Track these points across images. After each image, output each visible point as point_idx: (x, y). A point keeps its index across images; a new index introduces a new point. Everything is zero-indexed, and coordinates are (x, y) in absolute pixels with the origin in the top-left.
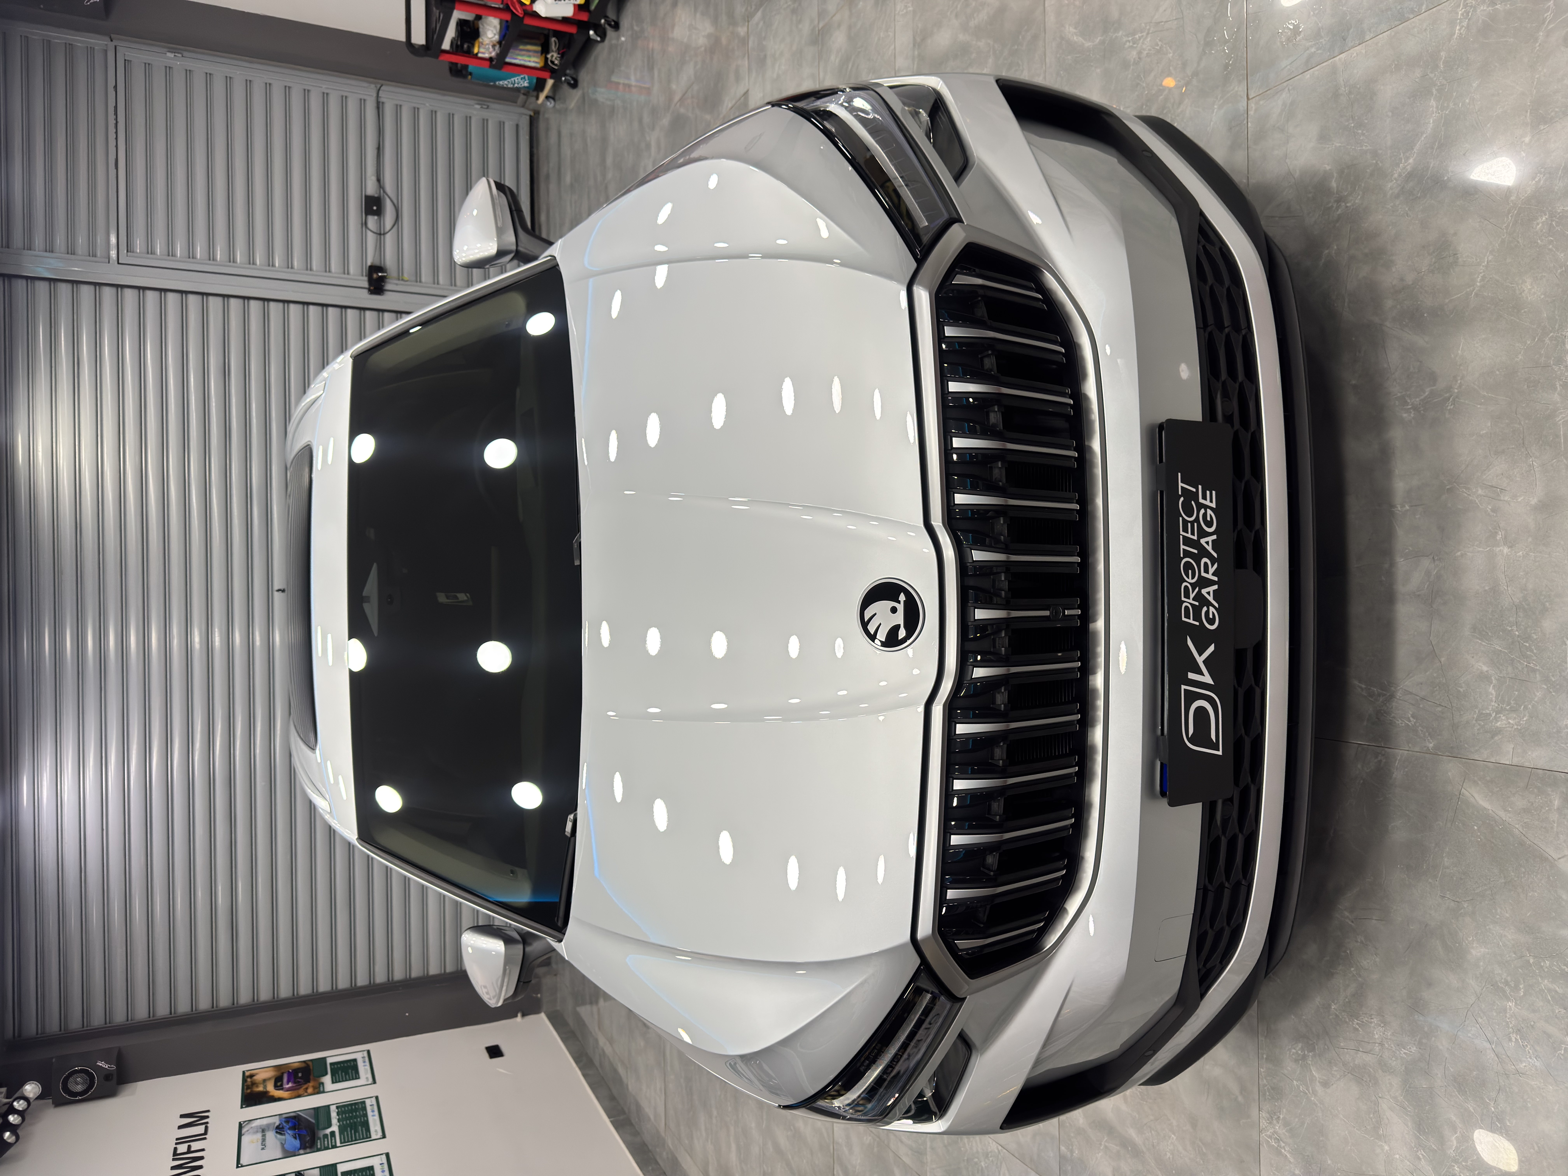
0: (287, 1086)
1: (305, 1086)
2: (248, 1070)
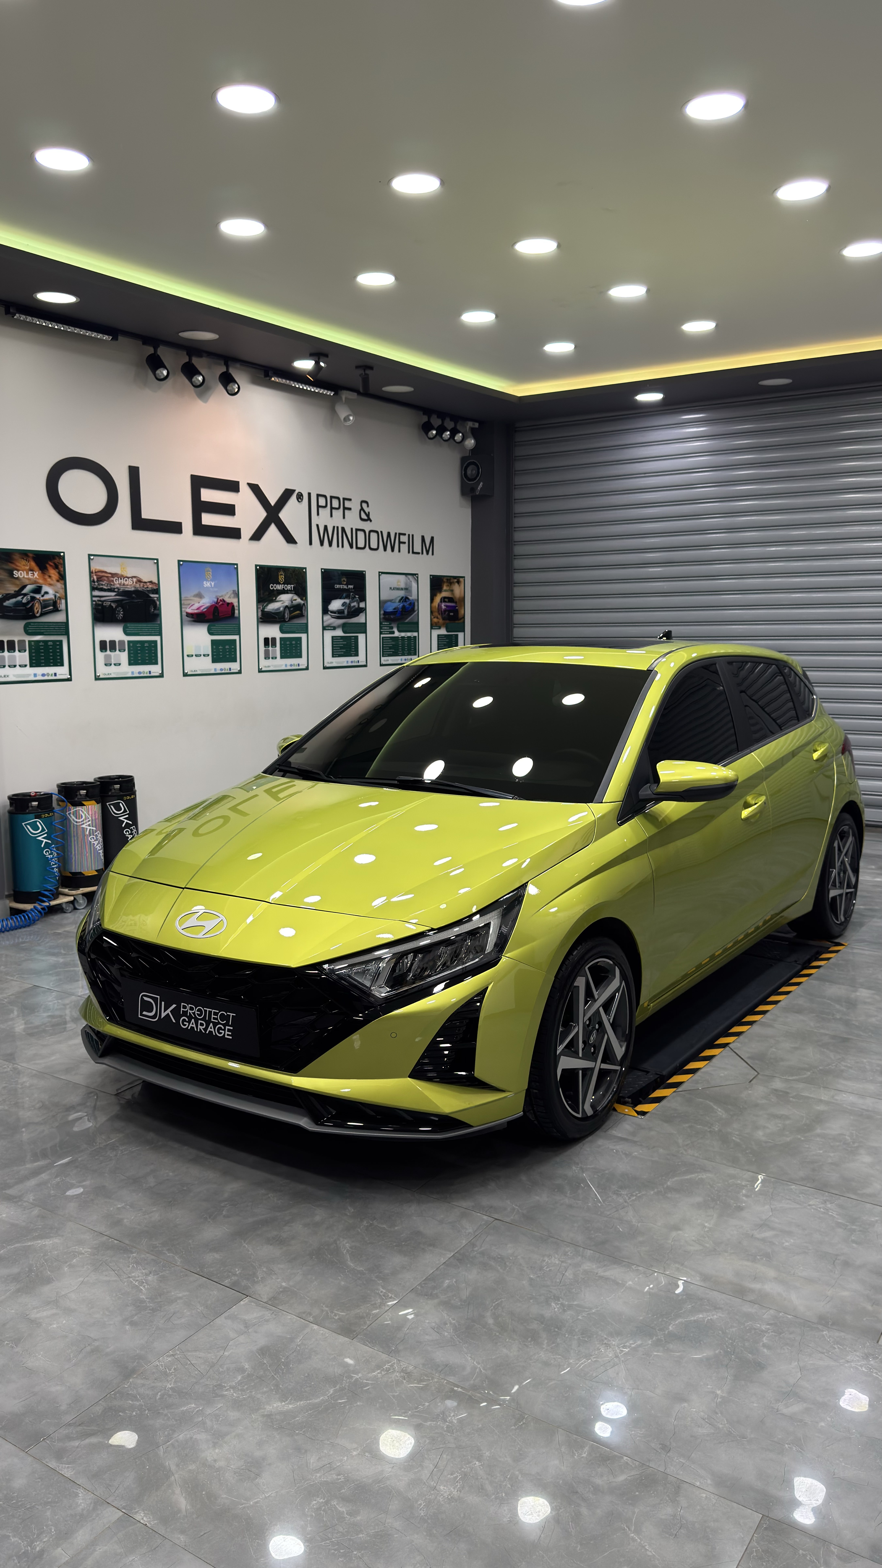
0: (443, 605)
1: (439, 617)
2: (464, 580)
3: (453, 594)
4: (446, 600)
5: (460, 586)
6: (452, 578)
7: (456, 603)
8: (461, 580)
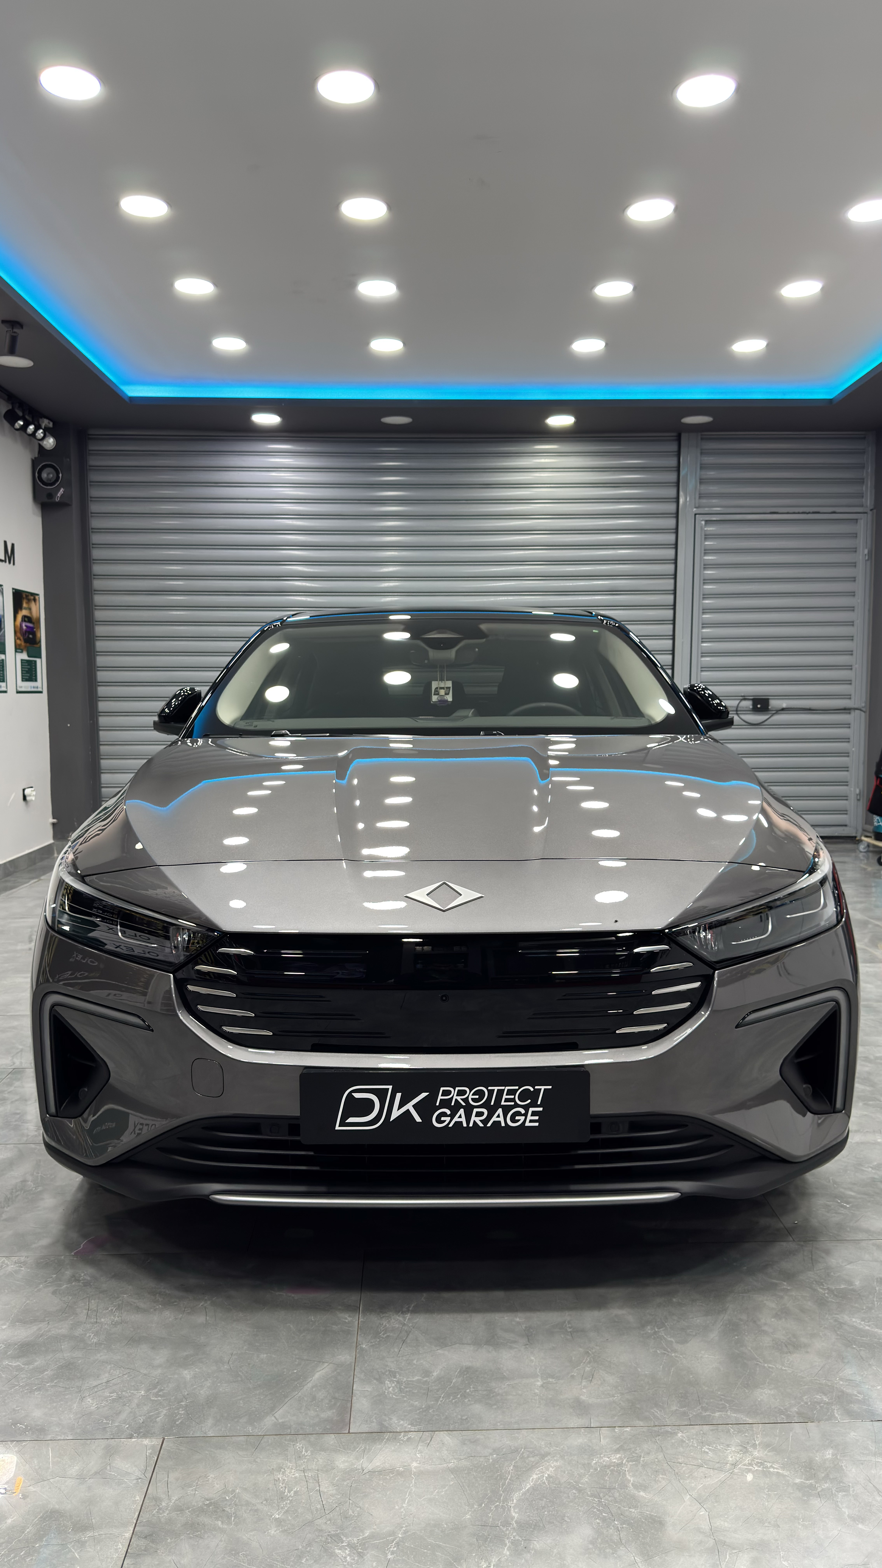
0: (24, 625)
1: (22, 638)
2: (39, 598)
3: (31, 613)
4: (26, 619)
5: (36, 604)
6: (30, 595)
7: (33, 623)
8: (37, 597)
